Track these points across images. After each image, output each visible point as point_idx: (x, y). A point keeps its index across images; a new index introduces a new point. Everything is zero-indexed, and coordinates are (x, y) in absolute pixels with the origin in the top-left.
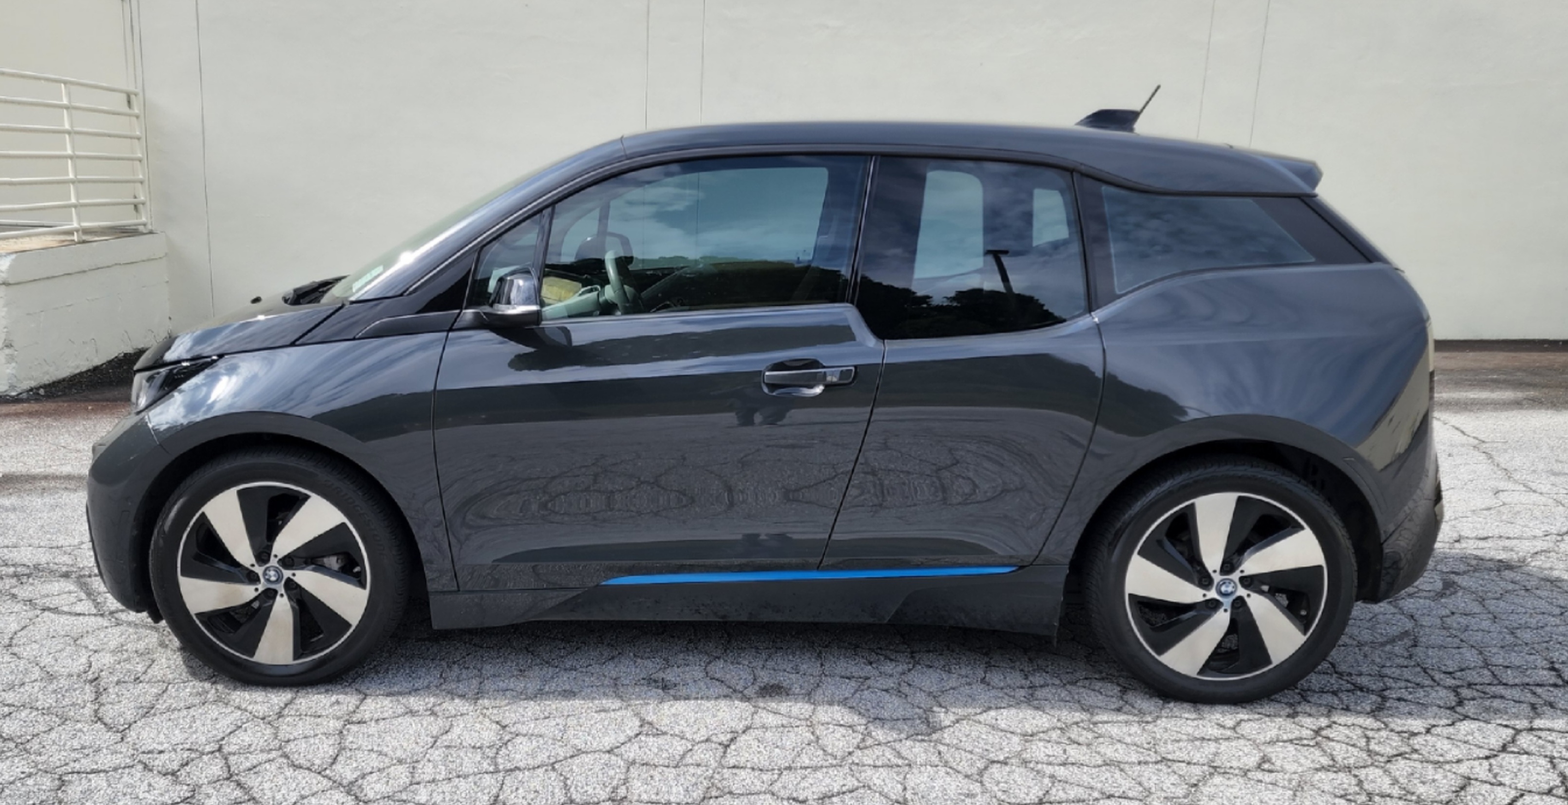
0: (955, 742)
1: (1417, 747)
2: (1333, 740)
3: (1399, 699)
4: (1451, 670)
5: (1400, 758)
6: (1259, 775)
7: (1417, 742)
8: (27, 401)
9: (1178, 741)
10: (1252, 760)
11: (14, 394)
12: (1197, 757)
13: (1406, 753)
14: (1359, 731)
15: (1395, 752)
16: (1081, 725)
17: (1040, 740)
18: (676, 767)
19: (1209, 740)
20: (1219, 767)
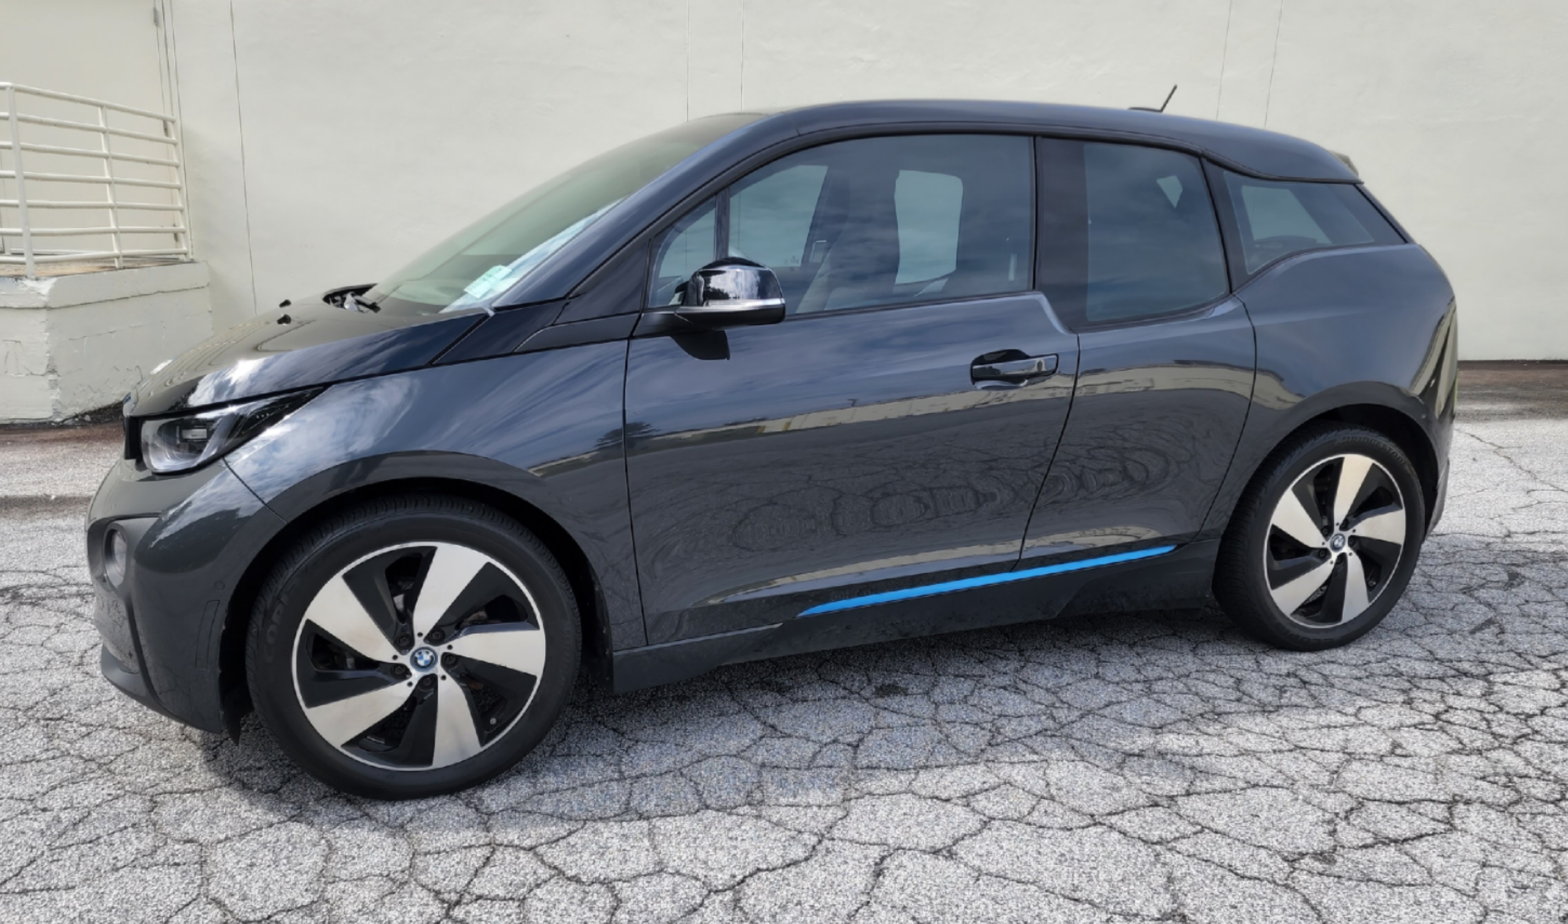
0: (1086, 736)
1: (1537, 728)
2: (1455, 724)
3: (1505, 683)
4: (1545, 654)
5: (1523, 739)
6: (1397, 760)
7: (1537, 722)
8: (73, 427)
9: (1306, 729)
10: (1384, 746)
11: (58, 420)
12: (1328, 744)
13: (1529, 734)
14: (1478, 715)
15: (1518, 734)
16: (1205, 716)
17: (1170, 732)
18: (808, 768)
19: (1335, 727)
20: (1353, 753)
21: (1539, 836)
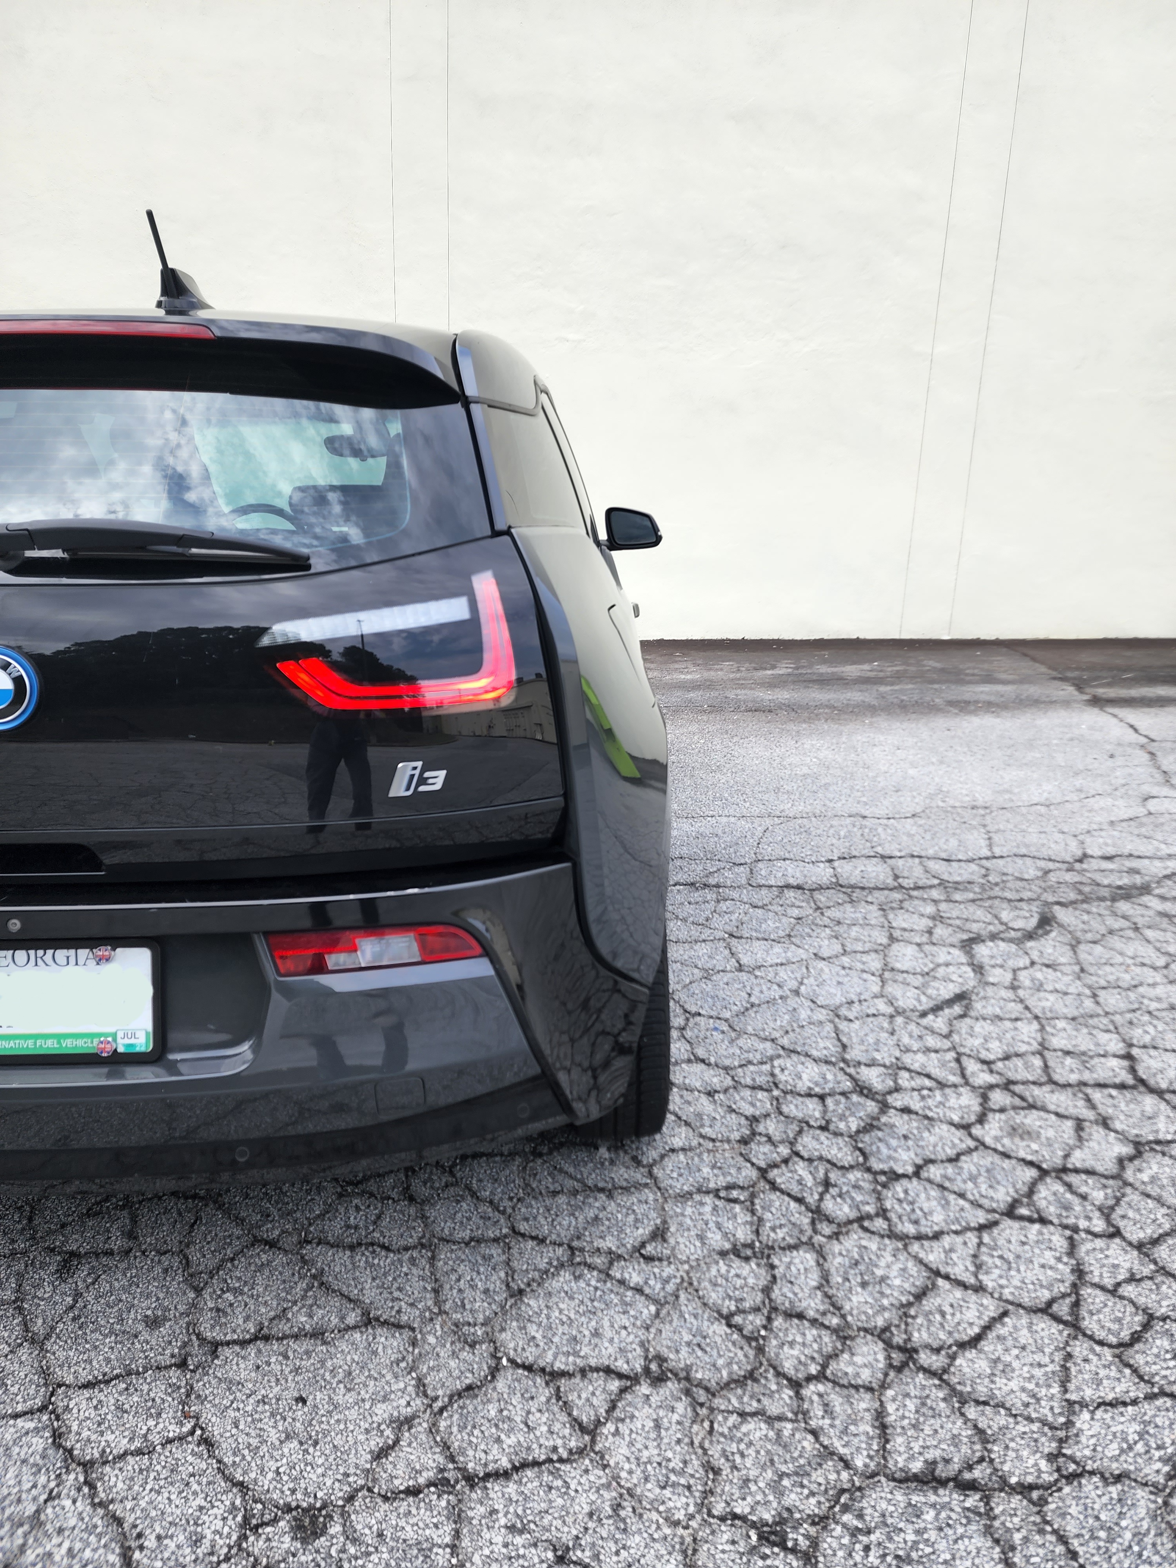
2: (777, 1190)
4: (993, 1056)
5: (854, 1226)
6: (631, 1269)
10: (638, 1235)
13: (868, 1216)
14: (822, 1171)
20: (580, 1249)
21: (717, 1472)
